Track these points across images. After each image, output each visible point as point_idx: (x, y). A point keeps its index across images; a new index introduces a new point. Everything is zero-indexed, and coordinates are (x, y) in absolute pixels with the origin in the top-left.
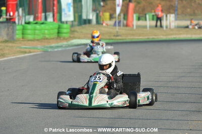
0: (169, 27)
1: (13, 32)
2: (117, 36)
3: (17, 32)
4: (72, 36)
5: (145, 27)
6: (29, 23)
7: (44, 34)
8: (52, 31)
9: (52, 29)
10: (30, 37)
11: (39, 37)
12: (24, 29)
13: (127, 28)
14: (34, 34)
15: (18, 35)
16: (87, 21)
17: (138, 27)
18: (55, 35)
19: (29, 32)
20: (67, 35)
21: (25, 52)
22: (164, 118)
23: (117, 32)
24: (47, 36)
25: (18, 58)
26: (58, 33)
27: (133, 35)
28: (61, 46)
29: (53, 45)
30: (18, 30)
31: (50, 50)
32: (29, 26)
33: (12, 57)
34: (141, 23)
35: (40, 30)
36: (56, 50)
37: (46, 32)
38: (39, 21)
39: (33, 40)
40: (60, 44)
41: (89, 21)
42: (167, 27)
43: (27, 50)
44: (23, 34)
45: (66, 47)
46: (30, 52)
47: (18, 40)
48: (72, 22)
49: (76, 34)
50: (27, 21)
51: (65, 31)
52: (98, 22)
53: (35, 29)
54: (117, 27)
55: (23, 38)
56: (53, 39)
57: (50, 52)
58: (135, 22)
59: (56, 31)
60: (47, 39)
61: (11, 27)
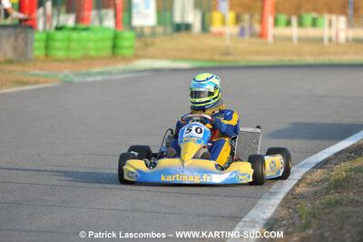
0: (334, 39)
1: (26, 45)
2: (227, 54)
3: (36, 44)
4: (140, 52)
5: (289, 39)
6: (59, 28)
7: (85, 48)
8: (100, 44)
9: (102, 40)
10: (60, 54)
11: (76, 55)
12: (48, 39)
14: (68, 49)
16: (183, 27)
17: (277, 38)
18: (107, 52)
19: (58, 45)
20: (128, 52)
23: (227, 48)
24: (92, 53)
26: (114, 47)
27: (257, 53)
30: (39, 41)
31: (77, 79)
32: (59, 35)
34: (282, 31)
35: (80, 41)
36: (90, 79)
37: (91, 45)
39: (68, 60)
40: (109, 68)
41: (187, 27)
42: (330, 40)
44: (47, 48)
45: (118, 73)
47: (36, 59)
48: (153, 28)
49: (151, 50)
52: (205, 27)
53: (69, 40)
55: (47, 55)
57: (78, 83)
59: (109, 44)
60: (91, 58)
61: (22, 35)
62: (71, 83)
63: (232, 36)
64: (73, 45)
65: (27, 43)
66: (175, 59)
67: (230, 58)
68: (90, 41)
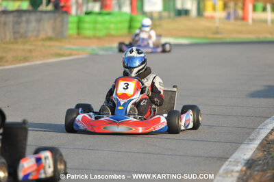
1: (62, 26)
3: (70, 26)
5: (265, 21)
6: (89, 13)
7: (108, 29)
8: (120, 26)
9: (121, 22)
10: (89, 33)
11: (101, 34)
12: (80, 21)
14: (95, 29)
15: (72, 30)
16: (183, 12)
18: (125, 31)
19: (87, 26)
23: (217, 28)
24: (113, 32)
26: (130, 27)
27: (241, 32)
30: (72, 23)
32: (88, 18)
35: (103, 23)
37: (112, 26)
38: (105, 11)
41: (186, 13)
44: (79, 28)
47: (70, 37)
48: (159, 12)
52: (199, 14)
53: (96, 22)
55: (78, 34)
59: (126, 25)
60: (112, 36)
61: (59, 19)
63: (220, 19)
64: (99, 26)
65: (64, 24)
66: (176, 36)
67: (219, 36)
68: (111, 23)
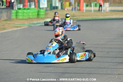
0: (105, 11)
1: (10, 15)
2: (74, 16)
3: (13, 14)
4: (46, 16)
5: (91, 11)
6: (20, 9)
7: (29, 15)
8: (34, 14)
9: (34, 13)
10: (21, 17)
11: (26, 18)
12: (17, 12)
13: (80, 12)
14: (23, 16)
15: (14, 17)
16: (55, 8)
17: (86, 11)
18: (36, 16)
19: (20, 14)
20: (43, 16)
21: (18, 27)
22: (103, 67)
23: (74, 14)
24: (31, 17)
25: (14, 30)
26: (38, 15)
27: (83, 16)
28: (40, 23)
29: (35, 22)
30: (14, 13)
31: (32, 26)
32: (20, 11)
33: (10, 30)
34: (88, 8)
35: (27, 13)
36: (37, 25)
37: (31, 14)
38: (26, 8)
39: (23, 19)
40: (39, 22)
41: (57, 8)
42: (104, 11)
43: (19, 26)
44: (16, 16)
46: (21, 27)
48: (46, 8)
49: (49, 16)
50: (19, 8)
51: (42, 13)
52: (62, 8)
53: (24, 13)
54: (74, 11)
55: (16, 18)
56: (35, 18)
57: (33, 26)
58: (85, 8)
59: (36, 14)
60: (31, 18)
61: (9, 11)
62: (31, 26)
65: (11, 13)
